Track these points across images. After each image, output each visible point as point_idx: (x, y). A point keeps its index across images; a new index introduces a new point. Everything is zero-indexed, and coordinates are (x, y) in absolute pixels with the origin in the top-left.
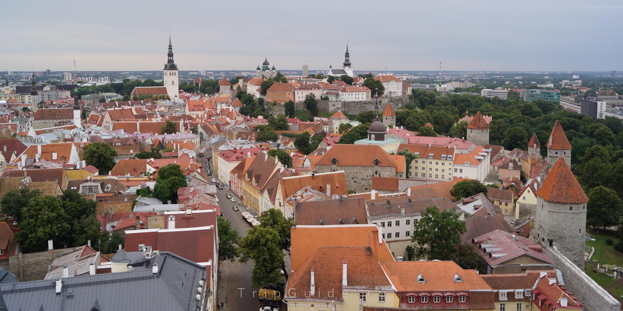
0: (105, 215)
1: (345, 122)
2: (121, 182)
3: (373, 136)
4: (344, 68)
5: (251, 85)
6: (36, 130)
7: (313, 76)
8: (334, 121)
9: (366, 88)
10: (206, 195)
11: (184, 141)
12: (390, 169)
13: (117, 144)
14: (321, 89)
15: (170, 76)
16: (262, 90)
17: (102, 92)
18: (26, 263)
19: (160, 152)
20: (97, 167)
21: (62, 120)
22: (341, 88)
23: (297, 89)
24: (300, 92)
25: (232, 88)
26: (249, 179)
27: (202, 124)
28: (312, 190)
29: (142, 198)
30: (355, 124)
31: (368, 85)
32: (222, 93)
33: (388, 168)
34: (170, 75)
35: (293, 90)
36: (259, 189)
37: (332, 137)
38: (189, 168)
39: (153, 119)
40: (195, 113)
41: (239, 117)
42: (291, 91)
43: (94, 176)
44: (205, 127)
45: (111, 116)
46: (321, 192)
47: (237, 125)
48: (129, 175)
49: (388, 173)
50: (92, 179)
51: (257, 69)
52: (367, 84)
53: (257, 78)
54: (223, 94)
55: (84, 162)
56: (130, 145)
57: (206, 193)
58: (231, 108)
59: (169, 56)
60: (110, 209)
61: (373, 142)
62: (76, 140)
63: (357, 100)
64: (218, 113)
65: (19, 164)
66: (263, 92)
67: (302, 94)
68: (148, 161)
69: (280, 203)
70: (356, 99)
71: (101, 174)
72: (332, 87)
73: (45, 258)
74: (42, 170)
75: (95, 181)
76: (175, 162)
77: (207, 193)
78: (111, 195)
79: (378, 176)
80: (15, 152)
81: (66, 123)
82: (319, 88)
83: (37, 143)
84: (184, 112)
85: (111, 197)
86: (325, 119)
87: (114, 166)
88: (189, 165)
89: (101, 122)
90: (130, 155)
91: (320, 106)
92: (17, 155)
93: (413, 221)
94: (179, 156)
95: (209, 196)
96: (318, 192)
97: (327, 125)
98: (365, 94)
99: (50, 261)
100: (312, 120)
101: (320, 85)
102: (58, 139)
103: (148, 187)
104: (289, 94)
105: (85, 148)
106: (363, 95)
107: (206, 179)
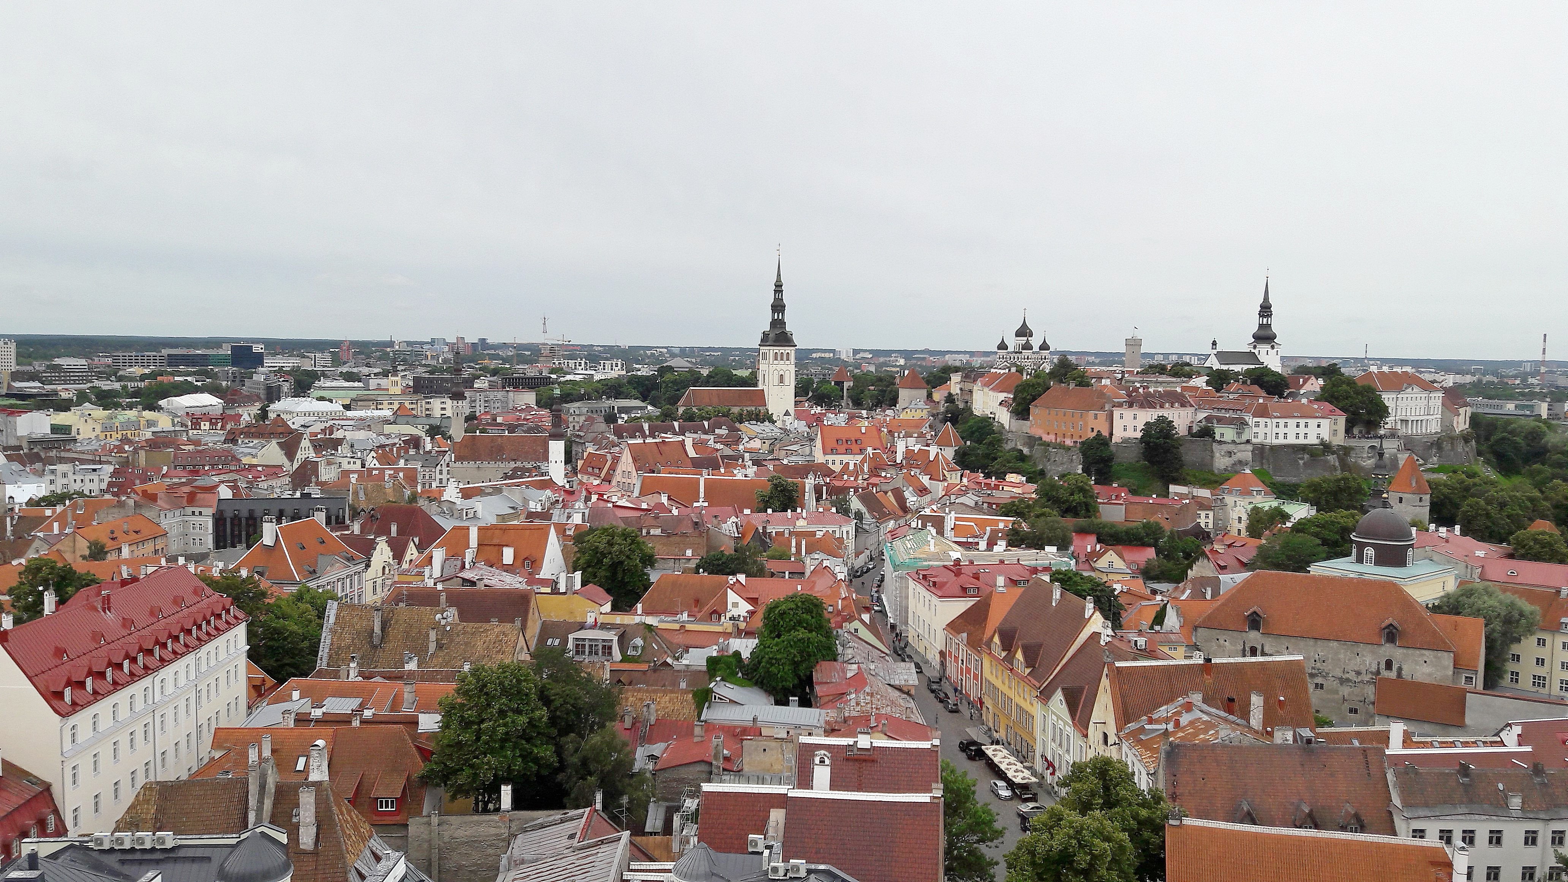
0: (633, 724)
1: (1268, 503)
2: (665, 634)
3: (1370, 552)
4: (1255, 347)
5: (986, 389)
6: (461, 486)
7: (1161, 369)
8: (1229, 500)
9: (1328, 406)
10: (890, 689)
11: (818, 533)
12: (1435, 657)
13: (652, 532)
14: (1192, 406)
15: (776, 362)
16: (1018, 404)
17: (608, 398)
18: (446, 839)
19: (762, 559)
20: (608, 591)
21: (519, 464)
22: (1251, 405)
23: (1120, 405)
24: (1128, 413)
25: (930, 396)
26: (1004, 654)
27: (860, 490)
28: (1205, 707)
29: (722, 683)
30: (1299, 511)
31: (1337, 399)
32: (904, 409)
33: (1426, 652)
34: (776, 359)
35: (1107, 407)
36: (1038, 685)
37: (1229, 546)
38: (840, 607)
39: (735, 472)
40: (838, 458)
41: (954, 475)
42: (1102, 408)
43: (601, 613)
44: (867, 499)
45: (635, 460)
46: (1231, 712)
47: (953, 497)
48: (685, 616)
49: (1426, 669)
50: (599, 621)
51: (999, 348)
52: (1332, 396)
53: (1002, 372)
54: (908, 410)
55: (578, 575)
56: (684, 535)
57: (889, 685)
58: (933, 450)
59: (774, 311)
60: (645, 709)
61: (1371, 571)
62: (557, 516)
63: (1301, 441)
64: (898, 461)
65: (427, 571)
66: (1021, 411)
67: (1135, 418)
68: (731, 582)
69: (1106, 736)
71: (615, 608)
72: (1223, 402)
73: (493, 831)
74: (481, 593)
75: (604, 627)
76: (799, 588)
77: (893, 683)
78: (644, 667)
79: (1393, 675)
80: (416, 540)
81: (529, 470)
82: (1183, 405)
83: (465, 518)
84: (811, 454)
85: (644, 672)
86: (1204, 493)
87: (646, 589)
88: (840, 601)
89: (611, 472)
90: (685, 563)
91: (1190, 455)
92: (420, 548)
93: (1550, 836)
94: (807, 574)
95: (897, 693)
96: (1223, 714)
97: (1209, 508)
98: (1325, 423)
99: (503, 840)
100: (1166, 494)
101: (1187, 394)
102: (513, 511)
103: (737, 654)
104: (1096, 418)
105: (580, 537)
106: (1319, 426)
107: (883, 643)
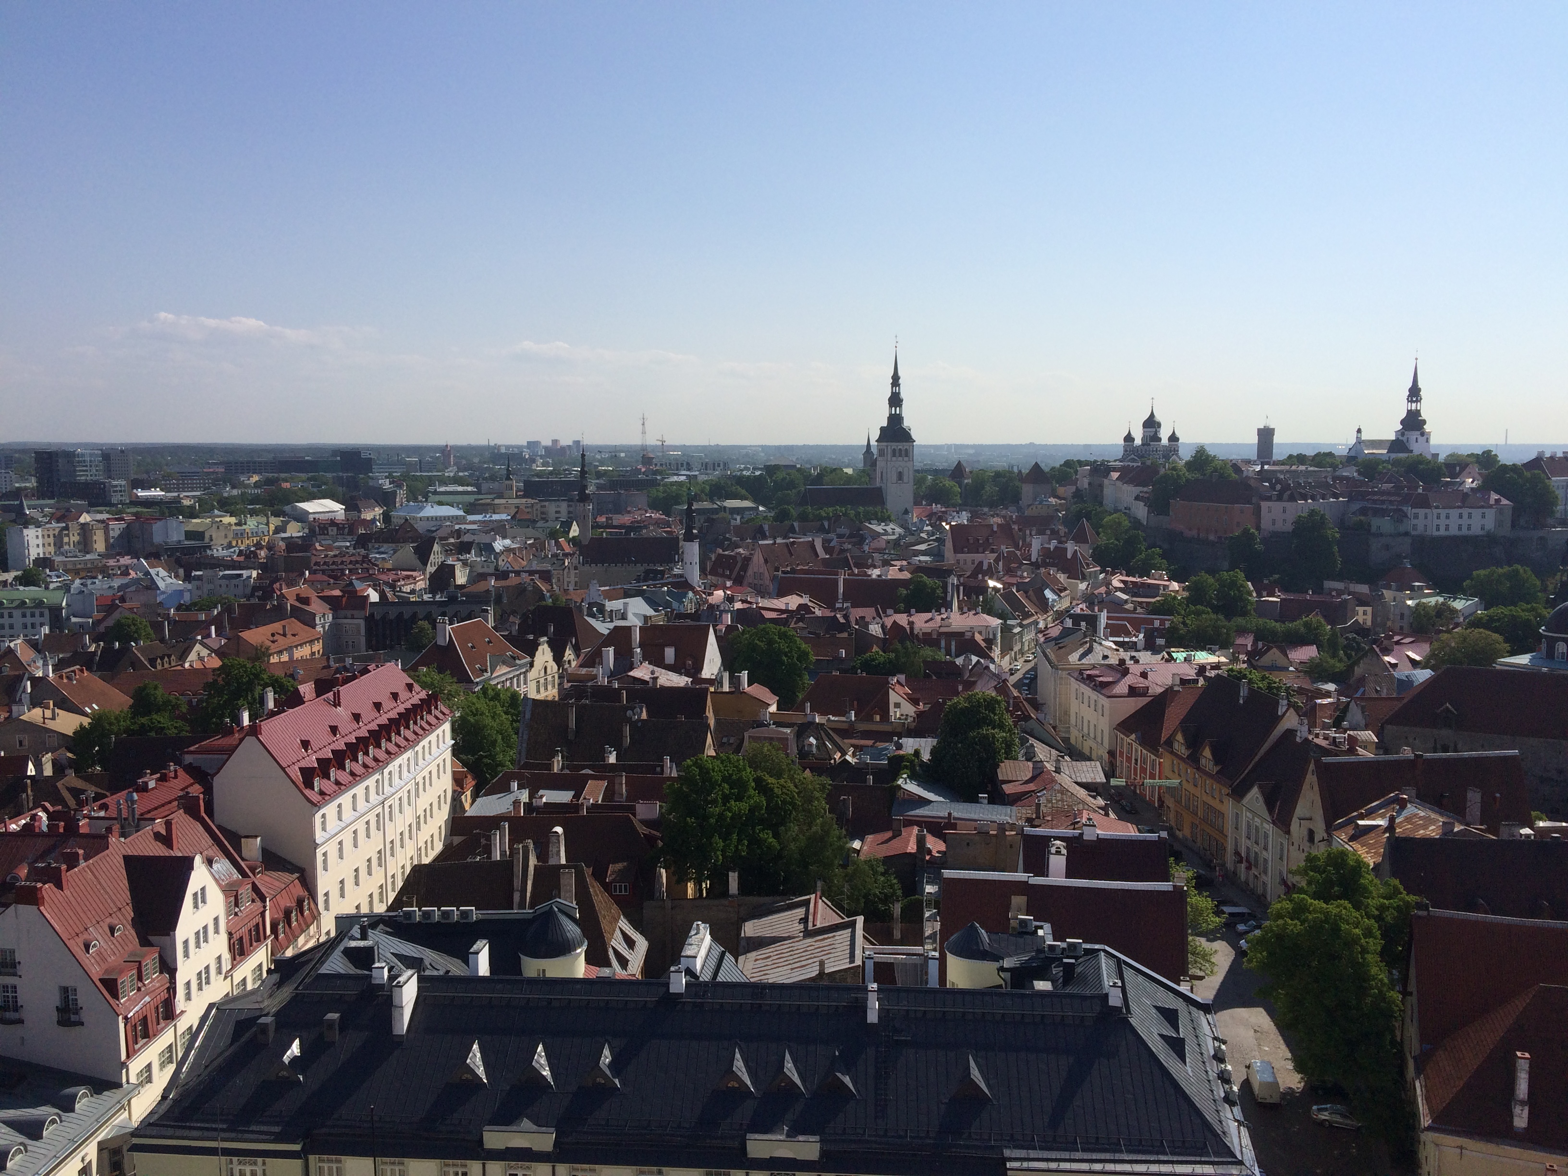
1: (1434, 599)
3: (1561, 647)
4: (1403, 435)
5: (1119, 484)
6: (602, 588)
7: (1301, 460)
8: (1387, 594)
9: (1494, 496)
15: (894, 459)
16: (1156, 499)
17: (719, 499)
18: (679, 922)
20: (772, 691)
22: (1411, 495)
23: (1269, 499)
24: (1277, 506)
25: (1054, 490)
26: (1188, 752)
27: (1001, 590)
28: (1420, 803)
29: (909, 780)
32: (1029, 505)
34: (894, 455)
35: (1254, 500)
36: (1228, 782)
37: (1397, 643)
39: (869, 572)
40: (969, 558)
41: (1093, 574)
42: (1248, 501)
43: (770, 713)
44: (1008, 598)
45: (766, 561)
46: (1445, 809)
48: (852, 716)
51: (1127, 441)
53: (1135, 464)
54: (1033, 507)
55: (745, 674)
57: (1076, 782)
58: (1071, 547)
59: (891, 406)
62: (706, 617)
63: (1464, 532)
64: (1033, 559)
65: (599, 670)
66: (1161, 506)
67: (1285, 511)
68: (892, 682)
69: (1312, 833)
70: (1460, 528)
72: (1380, 493)
73: (723, 915)
74: (657, 691)
75: (777, 725)
76: (960, 688)
77: (1079, 780)
80: (573, 641)
81: (661, 573)
84: (940, 553)
86: (1363, 588)
88: (1011, 701)
89: (742, 574)
90: (839, 664)
92: (577, 648)
94: (966, 674)
95: (1085, 791)
96: (1438, 810)
97: (1367, 604)
98: (1490, 513)
99: (733, 924)
100: (1322, 590)
101: (1338, 485)
103: (917, 754)
104: (1242, 512)
105: (730, 636)
106: (1483, 516)
